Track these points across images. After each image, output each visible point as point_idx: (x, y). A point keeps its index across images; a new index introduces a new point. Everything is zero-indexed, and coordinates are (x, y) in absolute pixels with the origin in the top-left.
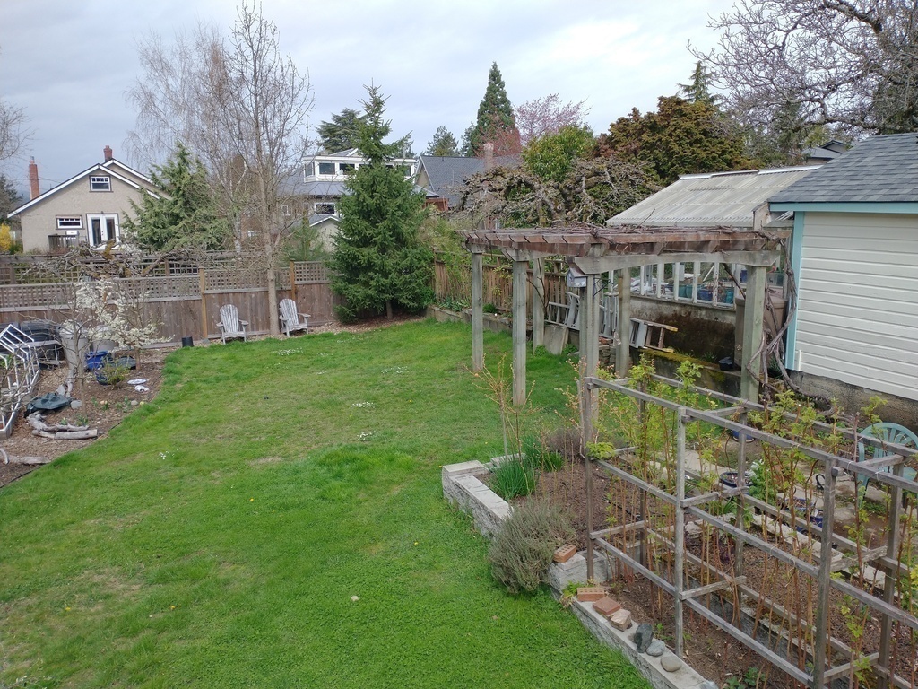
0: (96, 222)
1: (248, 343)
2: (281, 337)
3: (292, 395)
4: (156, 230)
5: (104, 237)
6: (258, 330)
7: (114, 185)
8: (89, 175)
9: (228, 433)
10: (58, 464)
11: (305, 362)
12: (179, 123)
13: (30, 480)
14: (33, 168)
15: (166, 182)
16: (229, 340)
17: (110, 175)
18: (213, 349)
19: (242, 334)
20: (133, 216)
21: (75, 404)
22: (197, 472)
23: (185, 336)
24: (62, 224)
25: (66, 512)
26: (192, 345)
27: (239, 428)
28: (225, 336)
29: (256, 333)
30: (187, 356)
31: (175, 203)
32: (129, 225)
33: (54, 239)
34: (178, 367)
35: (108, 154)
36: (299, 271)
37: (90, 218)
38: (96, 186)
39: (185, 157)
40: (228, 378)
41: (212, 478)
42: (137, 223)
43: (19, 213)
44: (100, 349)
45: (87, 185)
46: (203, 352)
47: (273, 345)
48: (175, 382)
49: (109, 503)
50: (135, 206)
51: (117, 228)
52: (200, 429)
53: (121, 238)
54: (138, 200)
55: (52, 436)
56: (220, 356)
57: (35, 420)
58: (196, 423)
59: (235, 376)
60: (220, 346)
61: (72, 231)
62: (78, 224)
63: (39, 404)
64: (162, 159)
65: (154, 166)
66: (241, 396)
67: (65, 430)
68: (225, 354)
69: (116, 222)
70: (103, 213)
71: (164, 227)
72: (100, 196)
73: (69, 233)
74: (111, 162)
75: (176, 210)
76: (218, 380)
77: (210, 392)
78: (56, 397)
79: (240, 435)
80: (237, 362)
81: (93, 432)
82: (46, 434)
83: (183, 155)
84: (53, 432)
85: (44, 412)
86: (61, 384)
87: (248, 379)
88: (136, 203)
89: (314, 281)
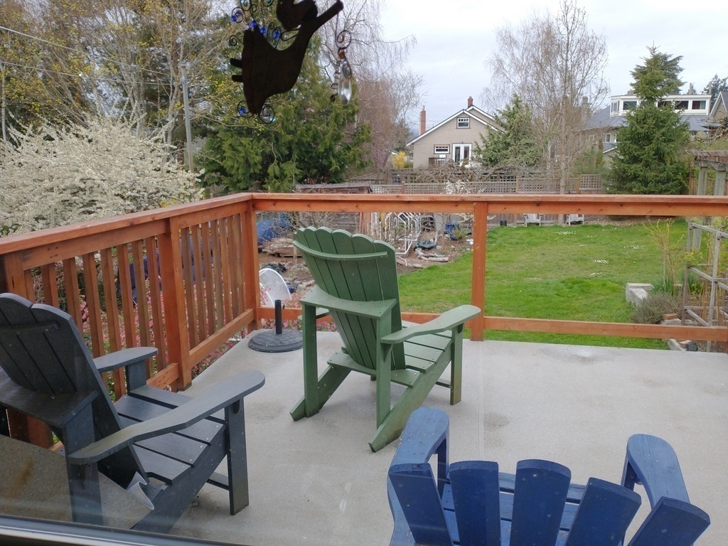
0: (458, 148)
1: (541, 227)
2: (564, 225)
3: (560, 254)
4: (494, 153)
5: (462, 156)
6: (550, 220)
7: (472, 124)
8: (457, 117)
9: (516, 266)
10: (430, 268)
11: (576, 239)
12: (518, 79)
13: (417, 272)
14: (423, 114)
15: (505, 121)
16: (530, 224)
17: (470, 117)
18: (518, 228)
19: (539, 221)
20: (481, 144)
21: (438, 247)
22: (495, 279)
23: (502, 220)
24: (437, 150)
25: (432, 285)
26: (506, 225)
27: (523, 265)
28: (527, 221)
29: (548, 222)
30: (502, 231)
31: (509, 134)
32: (478, 151)
33: (432, 160)
34: (495, 236)
35: (470, 101)
36: (583, 181)
37: (454, 146)
38: (460, 125)
39: (519, 104)
40: (523, 243)
41: (503, 282)
42: (482, 149)
43: (413, 144)
44: (453, 222)
45: (455, 124)
46: (512, 229)
47: (558, 229)
48: (492, 243)
49: (452, 284)
50: (483, 138)
51: (470, 152)
52: (501, 264)
53: (472, 158)
54: (485, 134)
55: (427, 259)
56: (521, 232)
57: (419, 251)
58: (499, 261)
59: (528, 243)
60: (523, 227)
61: (442, 155)
62: (447, 150)
63: (421, 244)
64: (503, 105)
65: (498, 110)
66: (529, 252)
67: (433, 257)
68: (525, 232)
69: (470, 149)
70: (462, 143)
71: (499, 152)
72: (463, 131)
73: (441, 156)
74: (471, 108)
75: (508, 141)
76: (517, 243)
77: (511, 249)
78: (429, 242)
79: (522, 268)
80: (531, 236)
81: (446, 259)
82: (424, 258)
83: (517, 102)
84: (427, 257)
85: (424, 248)
86: (432, 238)
87: (536, 244)
88: (484, 136)
89: (594, 189)
